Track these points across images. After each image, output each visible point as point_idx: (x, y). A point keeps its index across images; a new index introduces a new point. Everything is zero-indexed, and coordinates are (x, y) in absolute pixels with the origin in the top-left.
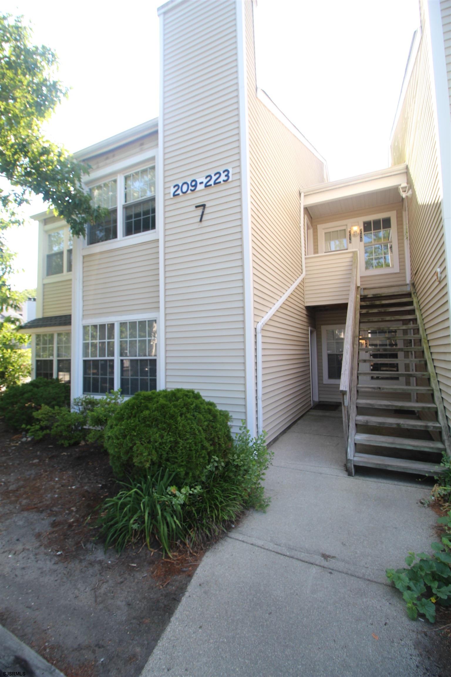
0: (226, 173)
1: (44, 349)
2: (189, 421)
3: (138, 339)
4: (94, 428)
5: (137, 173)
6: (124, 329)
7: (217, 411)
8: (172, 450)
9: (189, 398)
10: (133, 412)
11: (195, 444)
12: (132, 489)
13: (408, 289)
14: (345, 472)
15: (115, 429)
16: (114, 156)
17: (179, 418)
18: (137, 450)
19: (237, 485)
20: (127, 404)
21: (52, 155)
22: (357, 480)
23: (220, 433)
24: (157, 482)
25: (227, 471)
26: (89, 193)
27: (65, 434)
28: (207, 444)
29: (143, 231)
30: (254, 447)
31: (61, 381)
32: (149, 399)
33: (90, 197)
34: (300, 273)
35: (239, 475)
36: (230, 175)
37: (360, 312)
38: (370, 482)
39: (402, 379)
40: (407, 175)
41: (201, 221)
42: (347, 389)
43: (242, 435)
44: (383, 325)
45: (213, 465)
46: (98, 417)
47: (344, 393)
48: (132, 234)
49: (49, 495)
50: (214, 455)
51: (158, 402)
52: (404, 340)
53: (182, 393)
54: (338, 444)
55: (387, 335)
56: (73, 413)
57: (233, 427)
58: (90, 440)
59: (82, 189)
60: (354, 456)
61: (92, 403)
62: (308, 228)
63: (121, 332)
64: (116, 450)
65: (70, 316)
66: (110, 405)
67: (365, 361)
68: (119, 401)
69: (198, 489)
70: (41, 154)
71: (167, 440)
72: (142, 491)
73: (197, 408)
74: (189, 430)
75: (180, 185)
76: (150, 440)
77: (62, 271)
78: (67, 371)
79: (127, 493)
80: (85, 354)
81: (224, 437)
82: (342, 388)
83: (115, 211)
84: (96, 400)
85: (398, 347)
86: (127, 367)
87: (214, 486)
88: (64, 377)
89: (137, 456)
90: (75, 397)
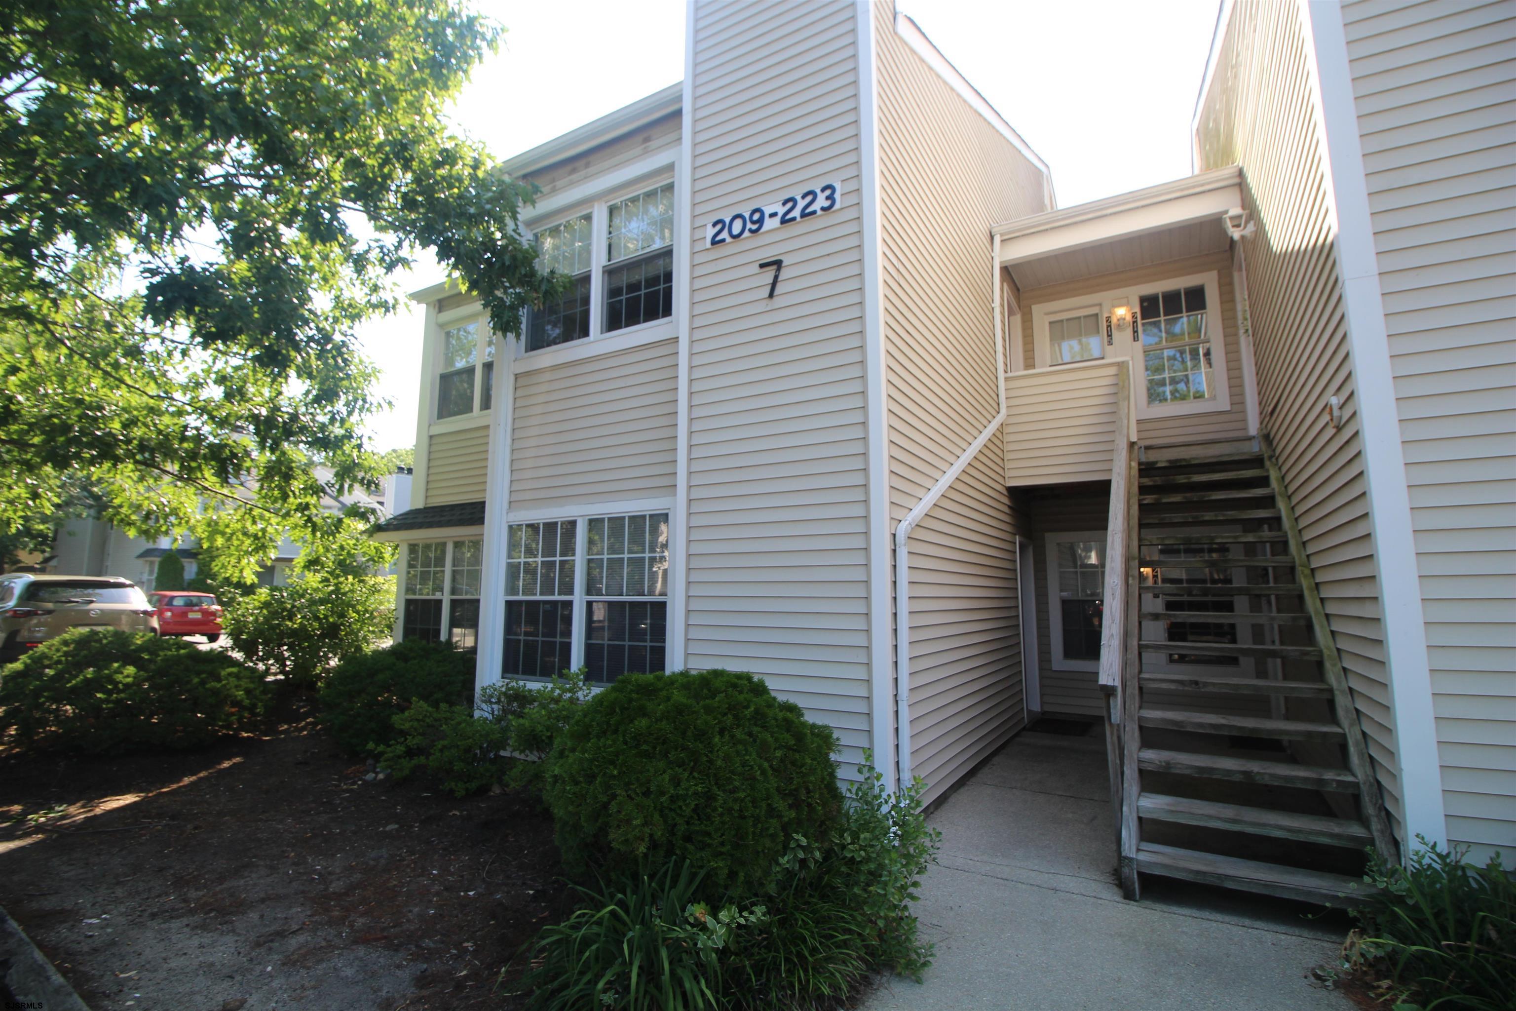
0: (828, 192)
1: (424, 577)
2: (740, 747)
3: (626, 556)
4: (522, 757)
5: (634, 200)
6: (596, 538)
7: (804, 724)
8: (698, 815)
9: (741, 692)
10: (612, 722)
11: (753, 802)
12: (604, 906)
13: (1255, 448)
14: (1116, 889)
15: (570, 760)
16: (587, 166)
17: (717, 739)
18: (619, 812)
19: (851, 909)
20: (599, 701)
21: (459, 166)
22: (1148, 911)
23: (812, 778)
24: (663, 891)
25: (827, 872)
26: (533, 244)
27: (458, 766)
28: (780, 805)
29: (645, 321)
30: (893, 817)
31: (456, 648)
32: (649, 691)
33: (535, 251)
34: (994, 413)
35: (857, 883)
36: (837, 196)
37: (1139, 500)
38: (1181, 918)
39: (1247, 663)
40: (1241, 191)
41: (771, 295)
42: (1118, 683)
43: (865, 787)
44: (1195, 532)
45: (795, 856)
46: (533, 731)
47: (1109, 691)
48: (620, 327)
49: (416, 910)
50: (797, 833)
51: (668, 699)
52: (1249, 568)
53: (725, 679)
54: (1095, 818)
55: (1207, 557)
56: (479, 720)
57: (843, 765)
58: (513, 785)
59: (519, 234)
60: (1138, 850)
61: (522, 698)
62: (1011, 313)
63: (591, 542)
64: (571, 808)
65: (484, 503)
66: (561, 704)
67: (1156, 617)
68: (580, 694)
69: (758, 914)
70: (438, 165)
71: (687, 789)
72: (627, 912)
73: (759, 717)
74: (740, 769)
75: (727, 221)
76: (648, 789)
77: (470, 409)
78: (471, 627)
79: (593, 916)
80: (511, 588)
81: (820, 788)
82: (1104, 679)
83: (586, 279)
84: (530, 691)
85: (1235, 585)
86: (600, 621)
87: (797, 908)
88: (463, 638)
89: (619, 827)
90: (485, 684)
